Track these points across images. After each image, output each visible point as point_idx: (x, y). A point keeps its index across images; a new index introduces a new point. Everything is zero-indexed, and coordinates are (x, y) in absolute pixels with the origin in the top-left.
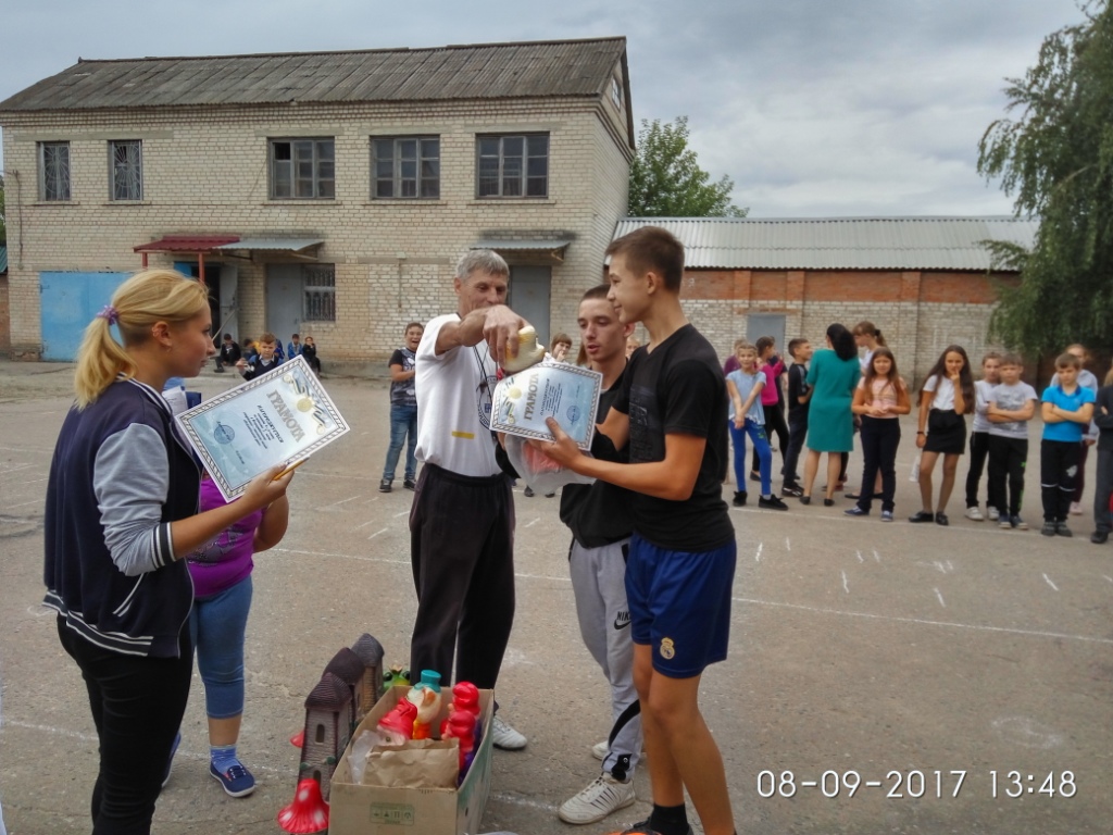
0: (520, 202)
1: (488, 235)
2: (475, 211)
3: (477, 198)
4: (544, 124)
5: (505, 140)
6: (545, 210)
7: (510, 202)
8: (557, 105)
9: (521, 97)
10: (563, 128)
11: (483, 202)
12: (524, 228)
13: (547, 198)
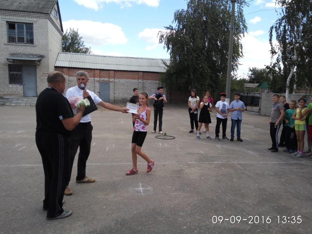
0: (24, 45)
1: (12, 55)
2: (8, 47)
3: (8, 42)
4: (31, 20)
5: (17, 24)
6: (33, 48)
7: (20, 44)
8: (35, 15)
9: (22, 11)
10: (38, 23)
11: (10, 44)
12: (26, 53)
13: (33, 44)
